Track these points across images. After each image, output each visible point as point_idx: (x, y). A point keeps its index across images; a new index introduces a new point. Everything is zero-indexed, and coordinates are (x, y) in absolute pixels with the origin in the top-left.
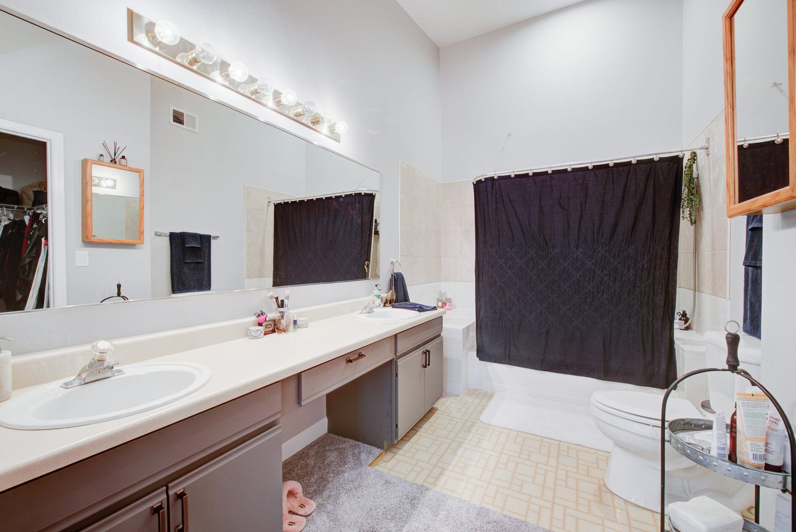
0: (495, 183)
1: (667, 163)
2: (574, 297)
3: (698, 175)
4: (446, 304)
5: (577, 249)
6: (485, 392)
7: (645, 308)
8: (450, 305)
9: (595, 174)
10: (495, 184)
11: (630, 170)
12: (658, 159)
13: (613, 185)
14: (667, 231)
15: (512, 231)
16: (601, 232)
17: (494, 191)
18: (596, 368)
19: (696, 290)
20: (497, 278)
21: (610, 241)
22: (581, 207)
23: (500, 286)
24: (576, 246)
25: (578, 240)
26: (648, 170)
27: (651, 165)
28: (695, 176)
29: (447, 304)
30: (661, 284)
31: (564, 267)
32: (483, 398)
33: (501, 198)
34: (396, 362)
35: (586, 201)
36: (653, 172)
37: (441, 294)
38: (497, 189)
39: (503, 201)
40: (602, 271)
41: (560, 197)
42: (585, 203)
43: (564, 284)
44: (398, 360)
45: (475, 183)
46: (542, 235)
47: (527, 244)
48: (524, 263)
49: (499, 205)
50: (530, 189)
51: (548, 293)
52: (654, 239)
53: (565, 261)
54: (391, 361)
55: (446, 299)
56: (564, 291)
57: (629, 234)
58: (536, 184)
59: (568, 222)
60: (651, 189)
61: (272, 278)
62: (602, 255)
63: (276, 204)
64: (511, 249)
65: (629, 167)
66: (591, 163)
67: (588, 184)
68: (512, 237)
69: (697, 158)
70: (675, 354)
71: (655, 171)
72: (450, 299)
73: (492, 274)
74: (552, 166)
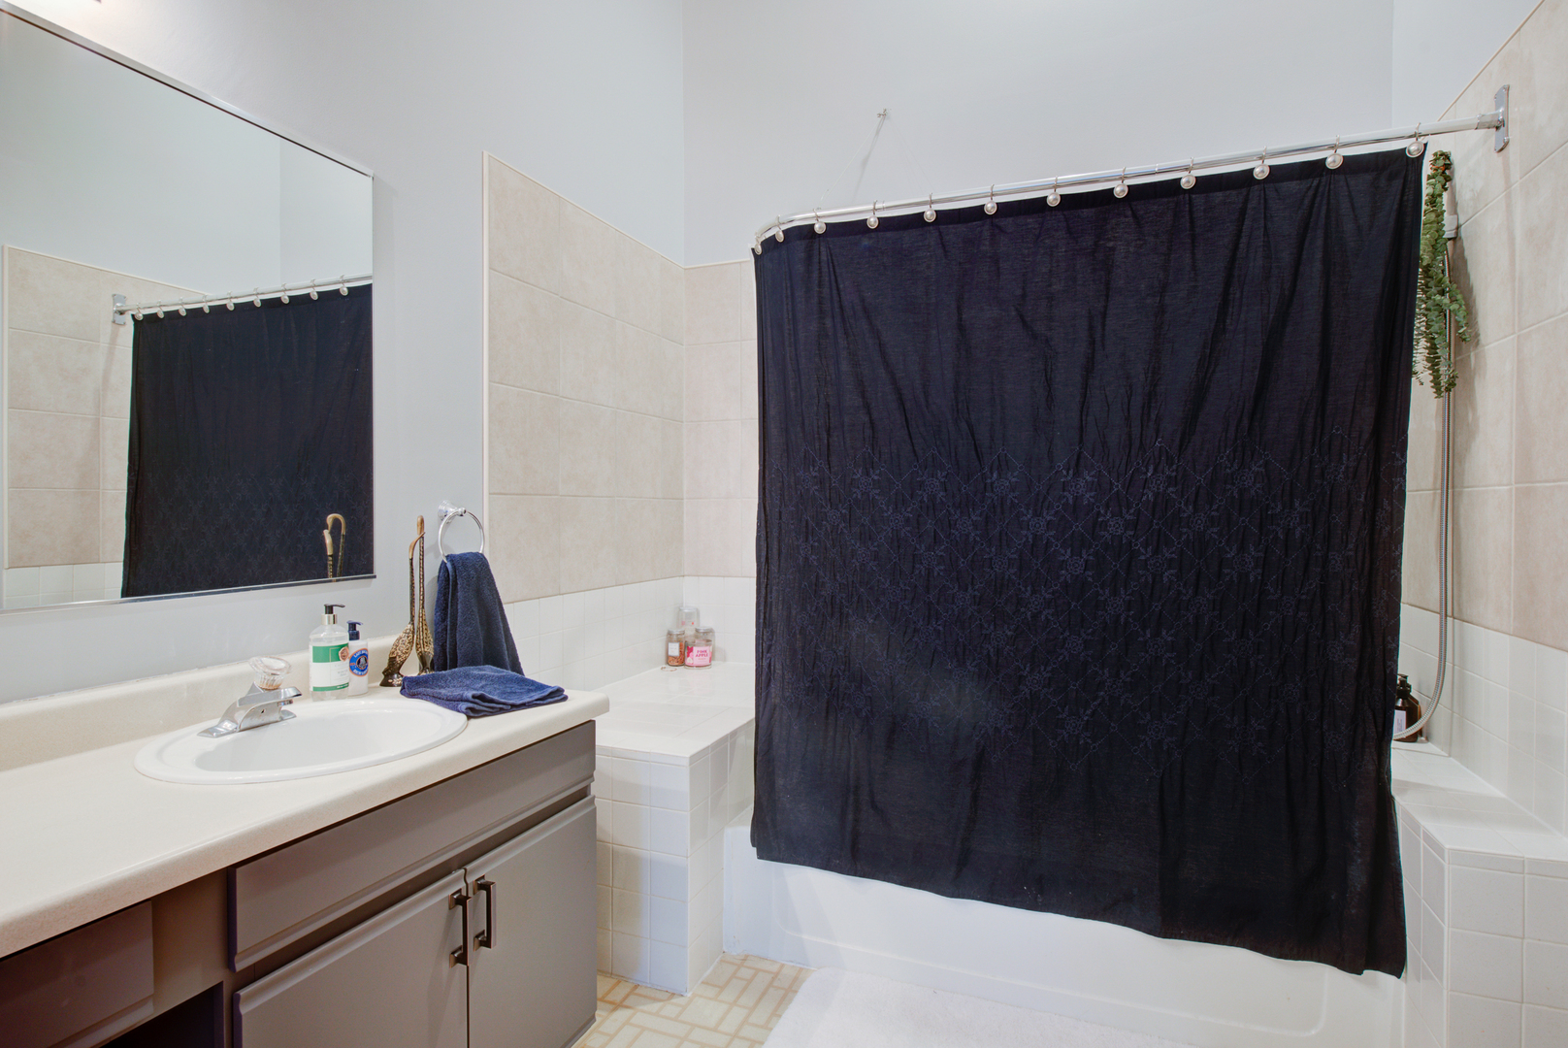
0: (816, 246)
1: (1368, 177)
2: (1065, 639)
3: (1458, 228)
4: (690, 650)
5: (1077, 474)
6: (775, 968)
7: (1298, 679)
8: (703, 653)
9: (1134, 215)
10: (816, 252)
11: (1246, 200)
12: (1339, 162)
13: (1193, 254)
14: (1368, 412)
15: (869, 413)
16: (1153, 417)
17: (815, 275)
18: (1135, 891)
19: (1449, 613)
20: (821, 573)
21: (1181, 446)
22: (1091, 328)
23: (833, 597)
24: (1073, 463)
25: (1081, 441)
26: (1307, 202)
27: (1315, 183)
28: (1448, 233)
29: (695, 649)
30: (1347, 596)
31: (1035, 537)
32: (760, 999)
33: (836, 298)
34: (234, 1001)
35: (1106, 307)
36: (1324, 208)
37: (682, 617)
38: (825, 270)
39: (841, 308)
40: (1156, 551)
41: (1024, 296)
42: (1104, 315)
43: (1034, 592)
44: (242, 993)
45: (759, 250)
46: (964, 426)
47: (916, 455)
48: (908, 520)
49: (828, 322)
50: (928, 267)
51: (981, 626)
52: (1326, 439)
53: (1037, 514)
54: (213, 993)
55: (697, 631)
56: (1035, 616)
57: (1246, 422)
58: (945, 252)
59: (1049, 383)
60: (1318, 266)
61: (122, 564)
62: (1156, 495)
63: (140, 317)
64: (868, 474)
65: (1244, 191)
66: (1123, 178)
67: (1113, 249)
68: (868, 432)
69: (1452, 173)
70: (1397, 846)
71: (1328, 203)
72: (709, 632)
73: (806, 559)
74: (998, 188)
